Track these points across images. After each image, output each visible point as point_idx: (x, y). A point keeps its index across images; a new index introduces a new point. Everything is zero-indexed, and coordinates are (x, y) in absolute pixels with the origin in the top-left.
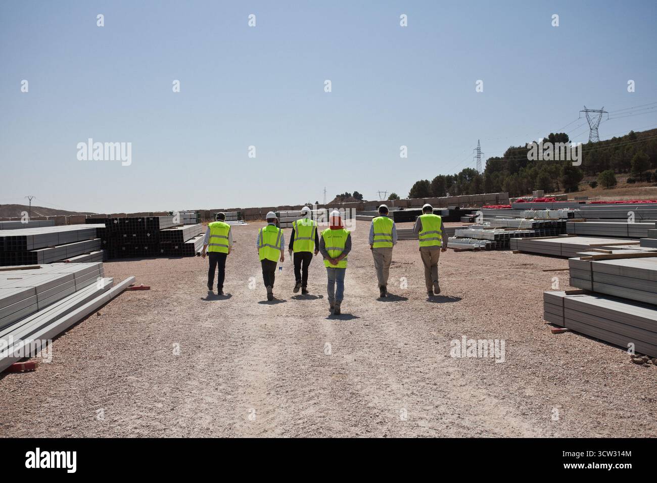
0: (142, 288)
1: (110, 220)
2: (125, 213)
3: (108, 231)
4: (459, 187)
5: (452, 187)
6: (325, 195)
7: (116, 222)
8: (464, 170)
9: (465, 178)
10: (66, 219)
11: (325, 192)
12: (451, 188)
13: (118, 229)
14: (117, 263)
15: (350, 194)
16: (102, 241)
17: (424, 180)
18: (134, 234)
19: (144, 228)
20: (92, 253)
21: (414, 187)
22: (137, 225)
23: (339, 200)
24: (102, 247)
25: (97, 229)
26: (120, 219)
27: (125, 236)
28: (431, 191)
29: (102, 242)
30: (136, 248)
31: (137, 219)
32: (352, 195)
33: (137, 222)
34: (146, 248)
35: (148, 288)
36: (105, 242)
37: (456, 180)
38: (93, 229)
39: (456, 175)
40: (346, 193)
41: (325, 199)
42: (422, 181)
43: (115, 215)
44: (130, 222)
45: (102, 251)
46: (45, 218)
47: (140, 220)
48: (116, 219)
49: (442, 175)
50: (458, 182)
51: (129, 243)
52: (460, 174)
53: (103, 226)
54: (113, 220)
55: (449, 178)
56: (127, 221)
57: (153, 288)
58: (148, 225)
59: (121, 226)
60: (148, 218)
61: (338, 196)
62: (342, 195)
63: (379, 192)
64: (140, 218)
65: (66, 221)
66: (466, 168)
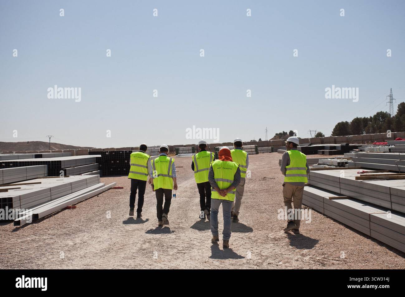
0: (119, 188)
1: (104, 152)
2: (115, 148)
3: (103, 159)
4: (373, 127)
5: (367, 126)
6: (267, 133)
7: (107, 153)
8: (378, 114)
9: (379, 119)
10: (75, 152)
11: (267, 131)
12: (366, 128)
13: (108, 158)
14: (107, 178)
15: (286, 133)
16: (99, 164)
17: (345, 121)
18: (118, 161)
19: (123, 157)
20: (93, 172)
21: (336, 126)
22: (119, 156)
23: (278, 138)
24: (99, 168)
25: (97, 158)
26: (110, 152)
27: (112, 162)
28: (350, 130)
29: (99, 166)
30: (119, 169)
31: (119, 152)
32: (288, 133)
33: (119, 153)
34: (125, 169)
35: (122, 188)
36: (101, 166)
37: (371, 121)
38: (94, 158)
39: (371, 117)
40: (284, 132)
41: (266, 136)
42: (343, 123)
43: (108, 149)
44: (115, 154)
45: (99, 171)
46: (61, 151)
47: (121, 152)
48: (107, 152)
49: (359, 117)
50: (372, 123)
51: (114, 166)
52: (375, 116)
53: (100, 156)
54: (106, 152)
55: (365, 120)
56: (113, 153)
57: (125, 188)
58: (126, 155)
59: (110, 156)
60: (126, 151)
61: (276, 134)
62: (280, 134)
63: (310, 131)
64: (121, 151)
65: (75, 153)
66: (380, 111)
